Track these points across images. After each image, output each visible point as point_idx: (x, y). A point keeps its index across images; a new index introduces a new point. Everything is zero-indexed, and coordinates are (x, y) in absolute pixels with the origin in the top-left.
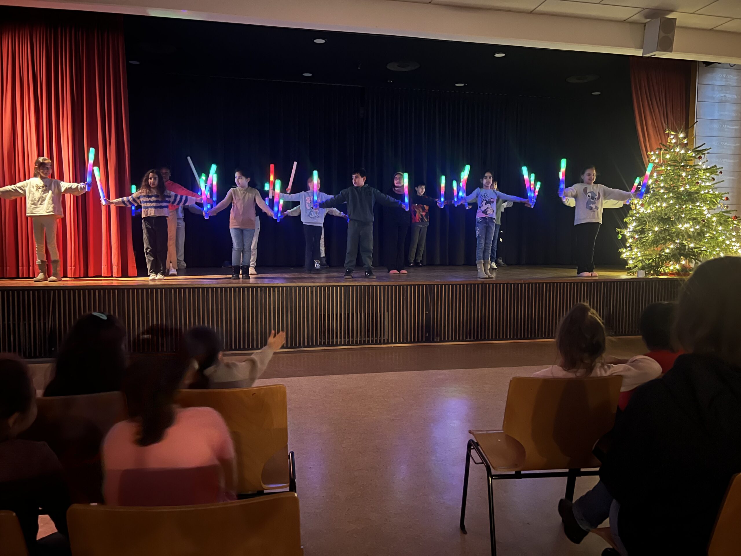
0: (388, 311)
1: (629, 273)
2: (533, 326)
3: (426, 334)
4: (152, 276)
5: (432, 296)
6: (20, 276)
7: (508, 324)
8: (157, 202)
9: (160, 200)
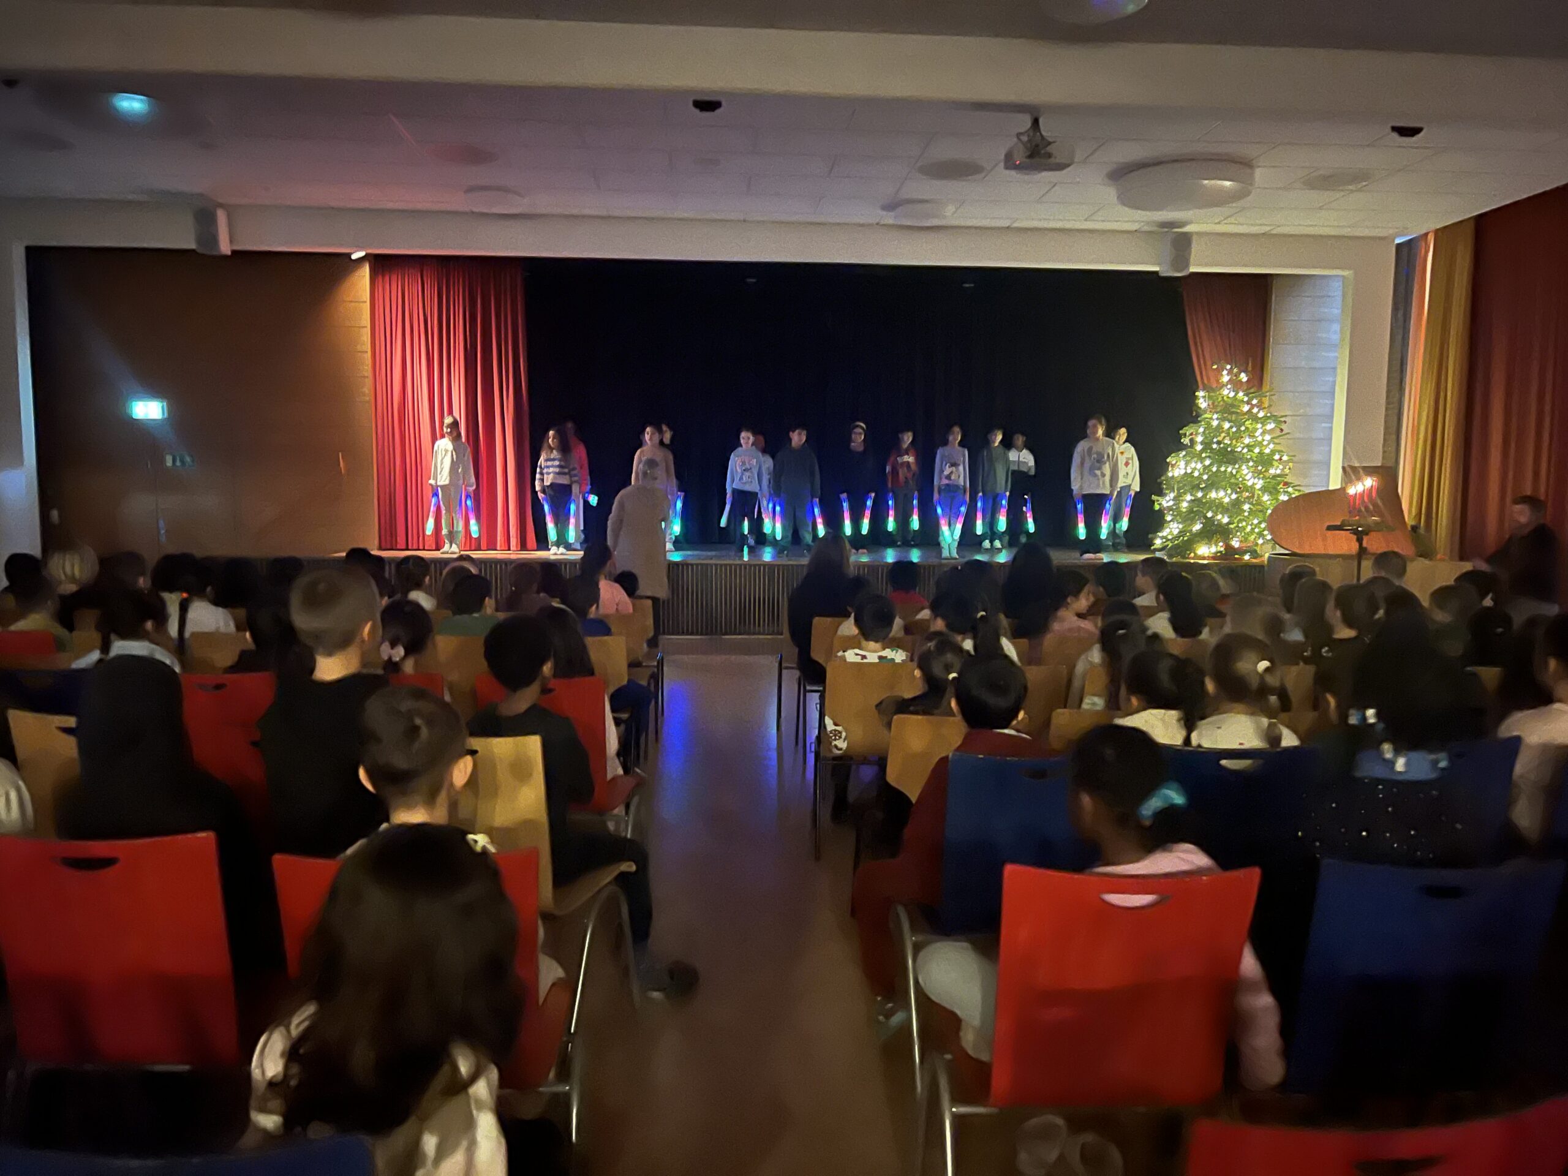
4: (554, 549)
6: (410, 547)
8: (560, 466)
9: (563, 463)
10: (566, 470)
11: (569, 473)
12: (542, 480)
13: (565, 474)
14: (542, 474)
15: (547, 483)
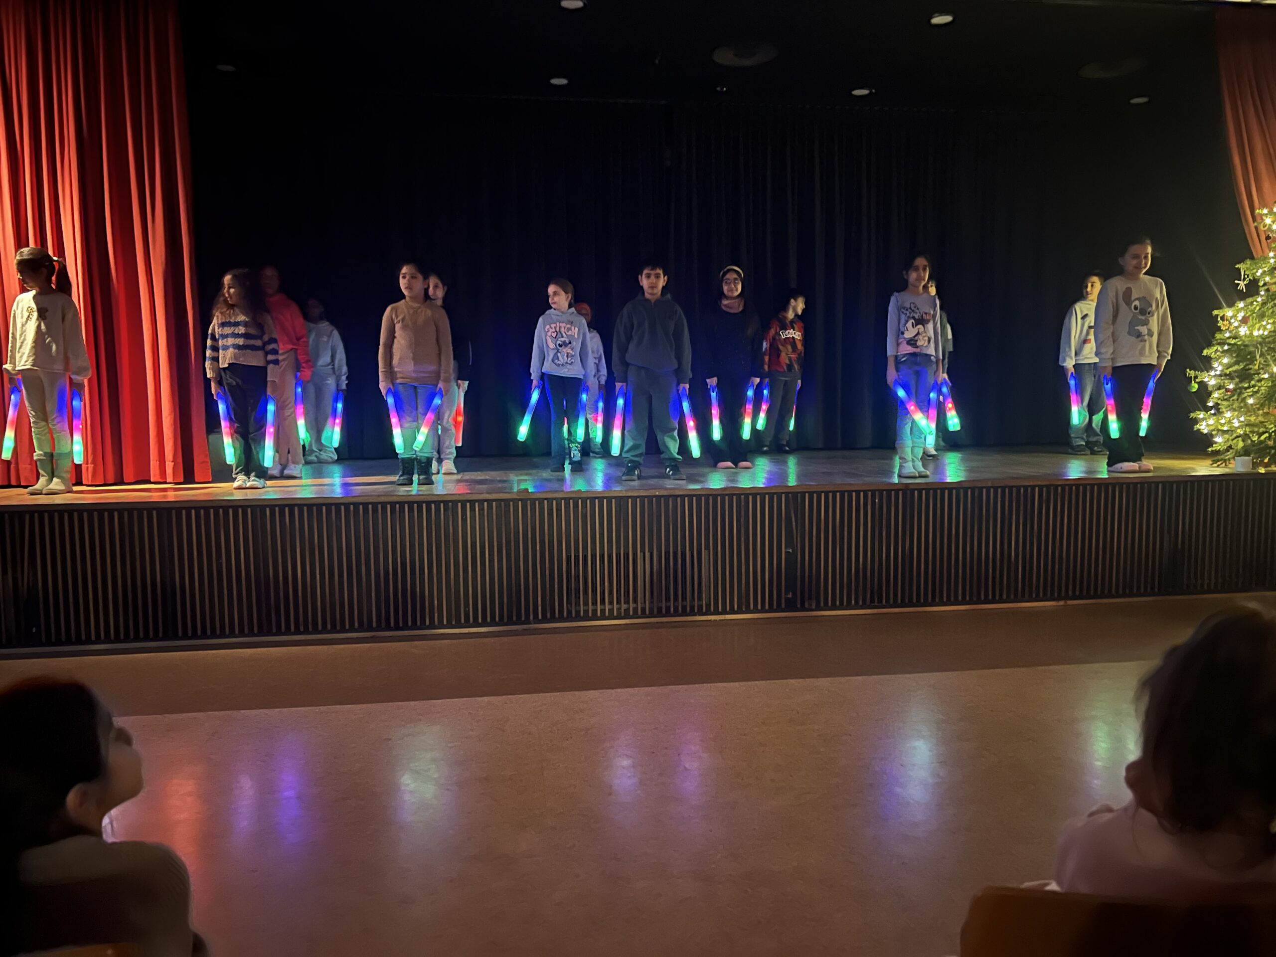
0: (707, 547)
1: (1215, 462)
2: (1012, 575)
3: (786, 593)
4: (240, 480)
5: (799, 516)
7: (960, 571)
8: (246, 336)
9: (252, 331)
10: (258, 343)
11: (262, 348)
12: (216, 359)
13: (253, 348)
14: (215, 349)
15: (223, 364)
